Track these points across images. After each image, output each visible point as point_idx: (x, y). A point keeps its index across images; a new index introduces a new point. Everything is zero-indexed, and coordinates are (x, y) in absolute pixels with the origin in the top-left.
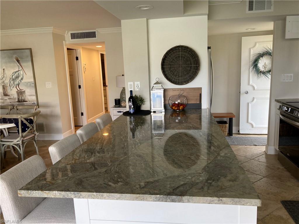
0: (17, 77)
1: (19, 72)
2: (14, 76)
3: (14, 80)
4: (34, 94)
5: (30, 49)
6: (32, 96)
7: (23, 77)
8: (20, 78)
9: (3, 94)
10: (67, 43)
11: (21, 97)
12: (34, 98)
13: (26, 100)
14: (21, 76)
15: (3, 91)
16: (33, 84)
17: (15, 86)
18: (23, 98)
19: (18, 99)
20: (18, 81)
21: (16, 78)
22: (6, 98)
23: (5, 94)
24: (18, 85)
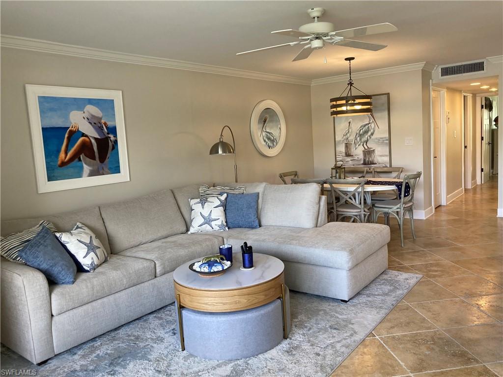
0: (366, 132)
1: (369, 125)
2: (361, 131)
3: (361, 136)
4: (388, 153)
5: (388, 94)
6: (383, 156)
7: (374, 131)
8: (369, 133)
9: (344, 154)
11: (369, 158)
12: (387, 159)
13: (375, 161)
14: (372, 131)
15: (346, 150)
16: (387, 140)
17: (362, 144)
18: (370, 159)
19: (364, 160)
20: (367, 136)
21: (365, 132)
22: (349, 159)
23: (348, 155)
24: (366, 142)
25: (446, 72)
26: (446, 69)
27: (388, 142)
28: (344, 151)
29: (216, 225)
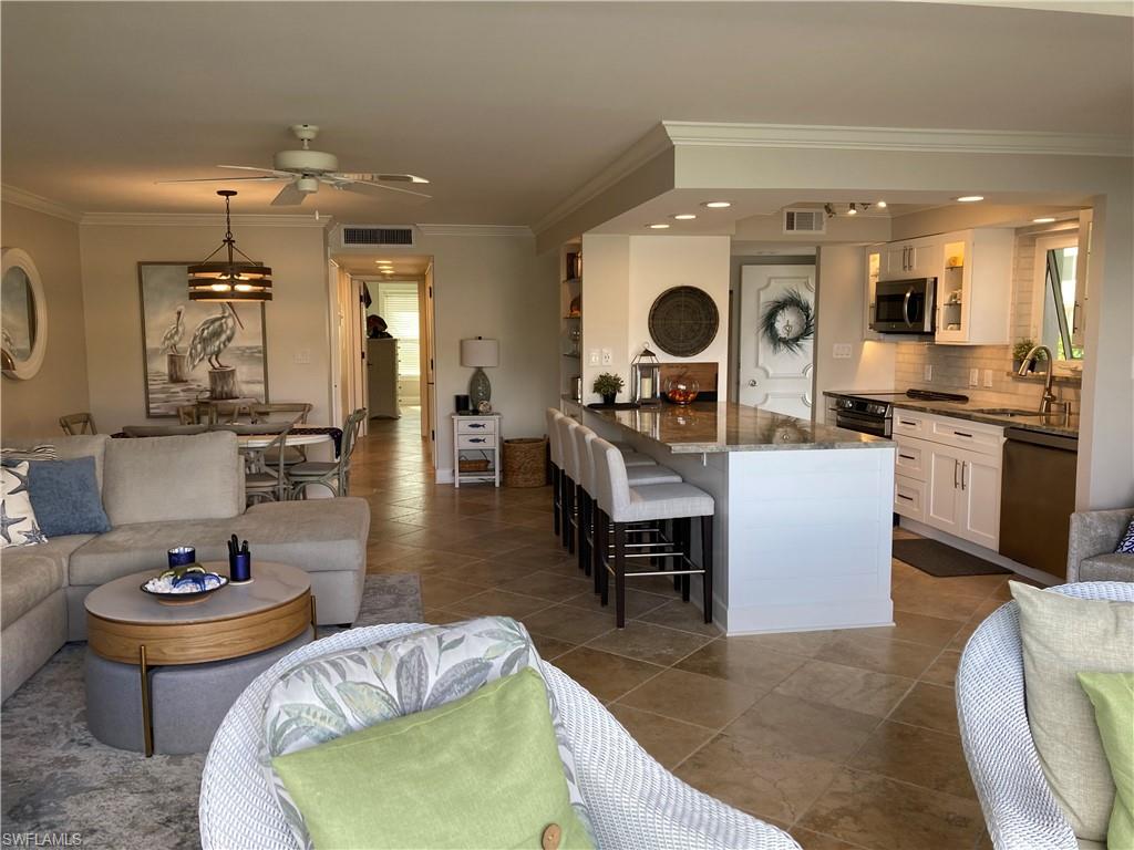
0: (217, 334)
1: (223, 321)
2: (206, 332)
3: (205, 341)
4: (260, 378)
6: (253, 383)
7: (233, 334)
8: (223, 337)
9: (167, 378)
11: (222, 387)
12: (260, 388)
13: (236, 392)
14: (228, 332)
15: (170, 371)
16: (260, 352)
17: (206, 358)
18: (226, 389)
19: (212, 391)
20: (218, 343)
21: (212, 336)
22: (177, 388)
23: (175, 378)
24: (217, 354)
25: (353, 236)
26: (354, 231)
27: (262, 355)
28: (167, 372)
29: (19, 532)
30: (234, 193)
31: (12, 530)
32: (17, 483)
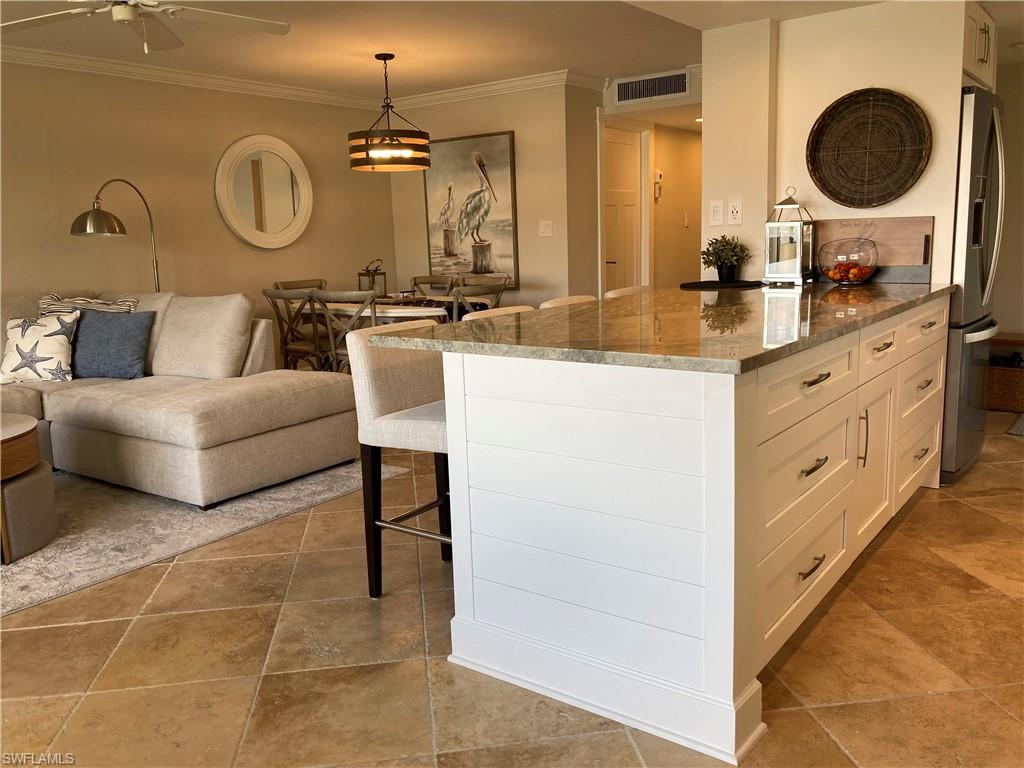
0: (477, 208)
1: (482, 194)
2: (469, 205)
4: (512, 253)
5: (512, 134)
7: (489, 207)
8: (482, 211)
9: (442, 252)
10: (607, 111)
11: (482, 261)
13: (492, 267)
14: (486, 206)
15: (445, 244)
16: (509, 226)
17: (470, 232)
18: (484, 263)
19: (475, 264)
20: (477, 218)
21: (475, 209)
22: (450, 262)
23: (449, 253)
24: (478, 228)
26: (628, 85)
27: (511, 229)
28: (443, 247)
29: (45, 369)
30: (391, 57)
31: (39, 366)
32: (57, 327)
